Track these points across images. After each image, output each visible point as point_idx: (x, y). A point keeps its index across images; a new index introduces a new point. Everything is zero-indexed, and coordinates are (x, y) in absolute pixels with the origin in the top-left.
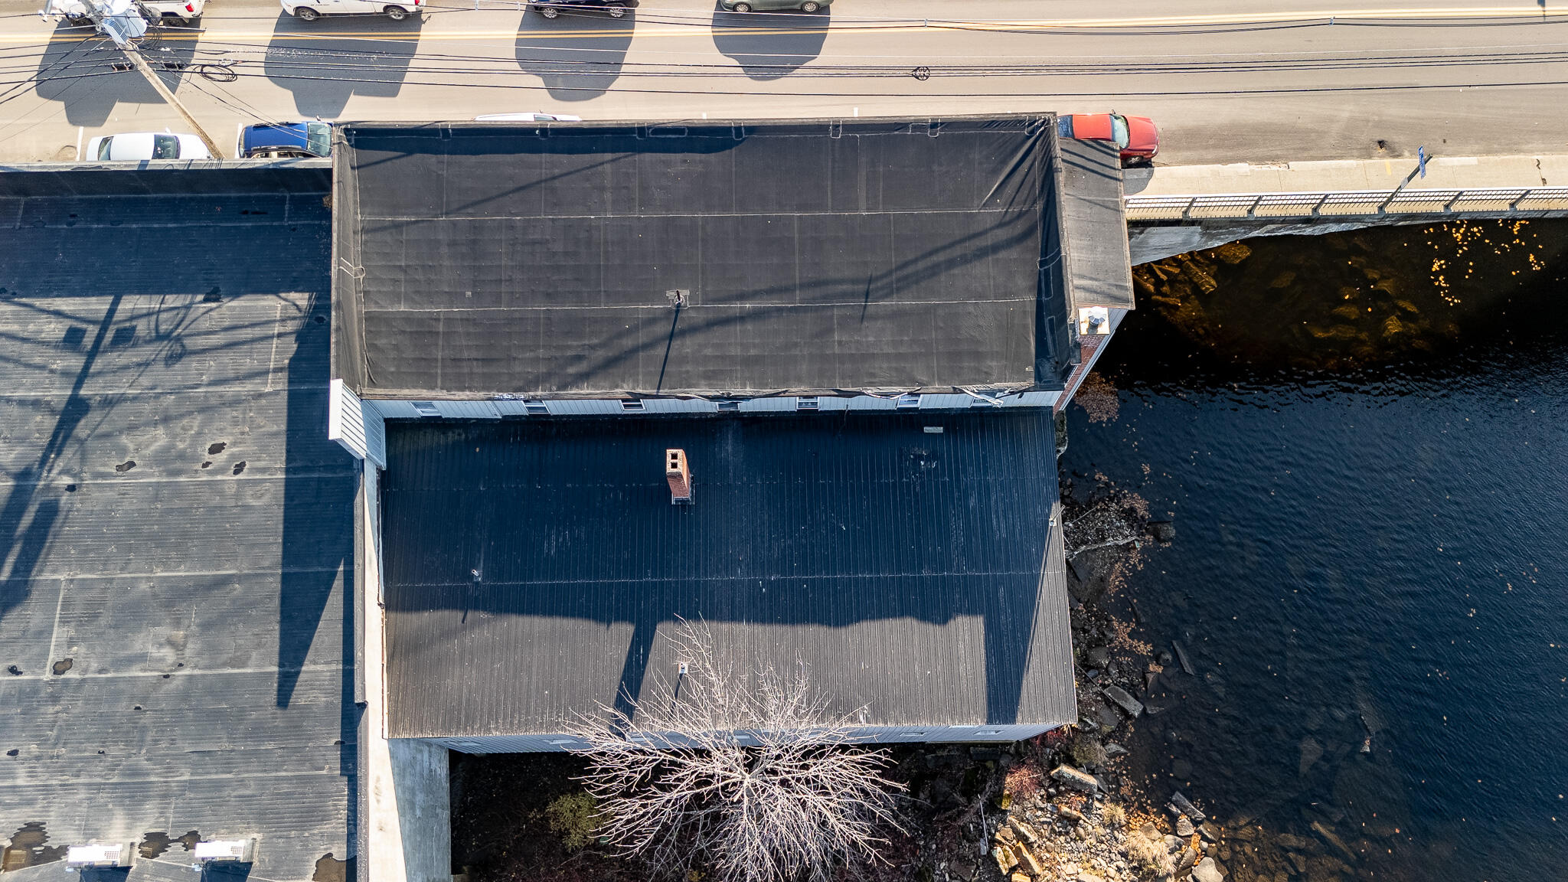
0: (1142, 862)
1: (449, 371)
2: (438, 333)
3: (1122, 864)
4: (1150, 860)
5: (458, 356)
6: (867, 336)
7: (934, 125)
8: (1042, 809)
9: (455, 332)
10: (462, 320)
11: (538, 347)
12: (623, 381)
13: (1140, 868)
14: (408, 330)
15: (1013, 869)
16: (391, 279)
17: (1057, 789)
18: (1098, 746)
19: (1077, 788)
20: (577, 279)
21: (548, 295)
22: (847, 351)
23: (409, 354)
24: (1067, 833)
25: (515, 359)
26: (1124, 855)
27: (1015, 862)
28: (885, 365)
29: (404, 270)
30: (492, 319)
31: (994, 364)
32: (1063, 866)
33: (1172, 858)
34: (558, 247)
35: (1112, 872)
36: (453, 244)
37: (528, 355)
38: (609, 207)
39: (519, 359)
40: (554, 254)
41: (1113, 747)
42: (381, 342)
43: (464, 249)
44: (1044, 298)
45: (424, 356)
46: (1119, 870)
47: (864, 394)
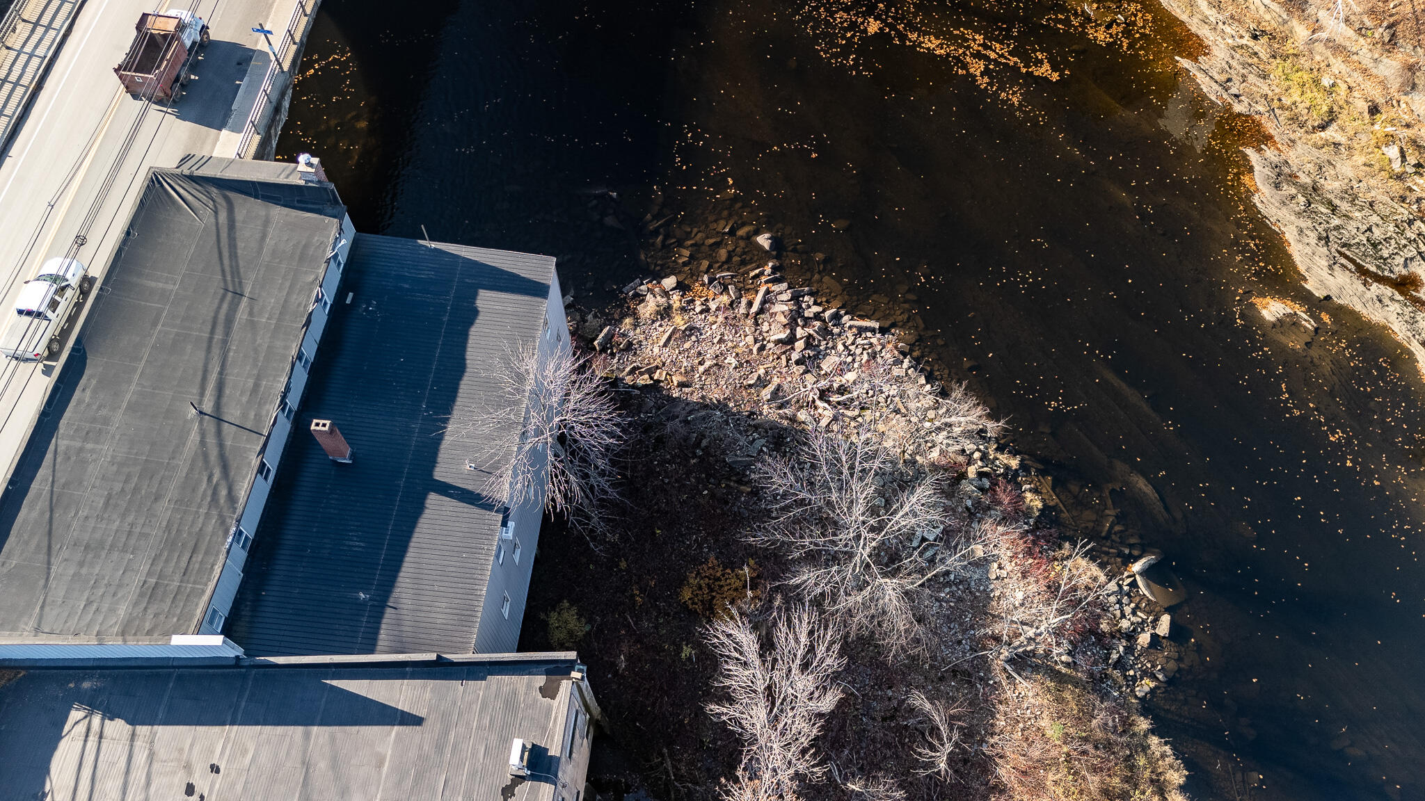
0: (658, 313)
1: (192, 579)
2: (157, 583)
3: (658, 323)
4: (658, 309)
5: (183, 571)
6: (270, 303)
7: (128, 233)
8: (619, 360)
9: (161, 571)
10: (152, 565)
11: (197, 512)
12: (247, 458)
13: (662, 315)
14: (145, 604)
15: (651, 378)
16: (94, 613)
17: (608, 348)
18: (587, 324)
19: (609, 337)
20: (151, 478)
21: (156, 499)
22: (277, 316)
23: (166, 606)
24: (636, 349)
25: (201, 530)
26: (653, 322)
27: (646, 376)
28: (295, 297)
29: (89, 603)
30: (161, 541)
31: (316, 238)
32: (655, 354)
33: (659, 298)
34: (118, 487)
35: (661, 329)
36: (81, 564)
37: (201, 520)
38: (99, 447)
39: (202, 528)
40: (123, 490)
41: (590, 317)
42: (147, 626)
43: (90, 556)
44: (282, 203)
45: (172, 596)
46: (661, 326)
47: (311, 313)
